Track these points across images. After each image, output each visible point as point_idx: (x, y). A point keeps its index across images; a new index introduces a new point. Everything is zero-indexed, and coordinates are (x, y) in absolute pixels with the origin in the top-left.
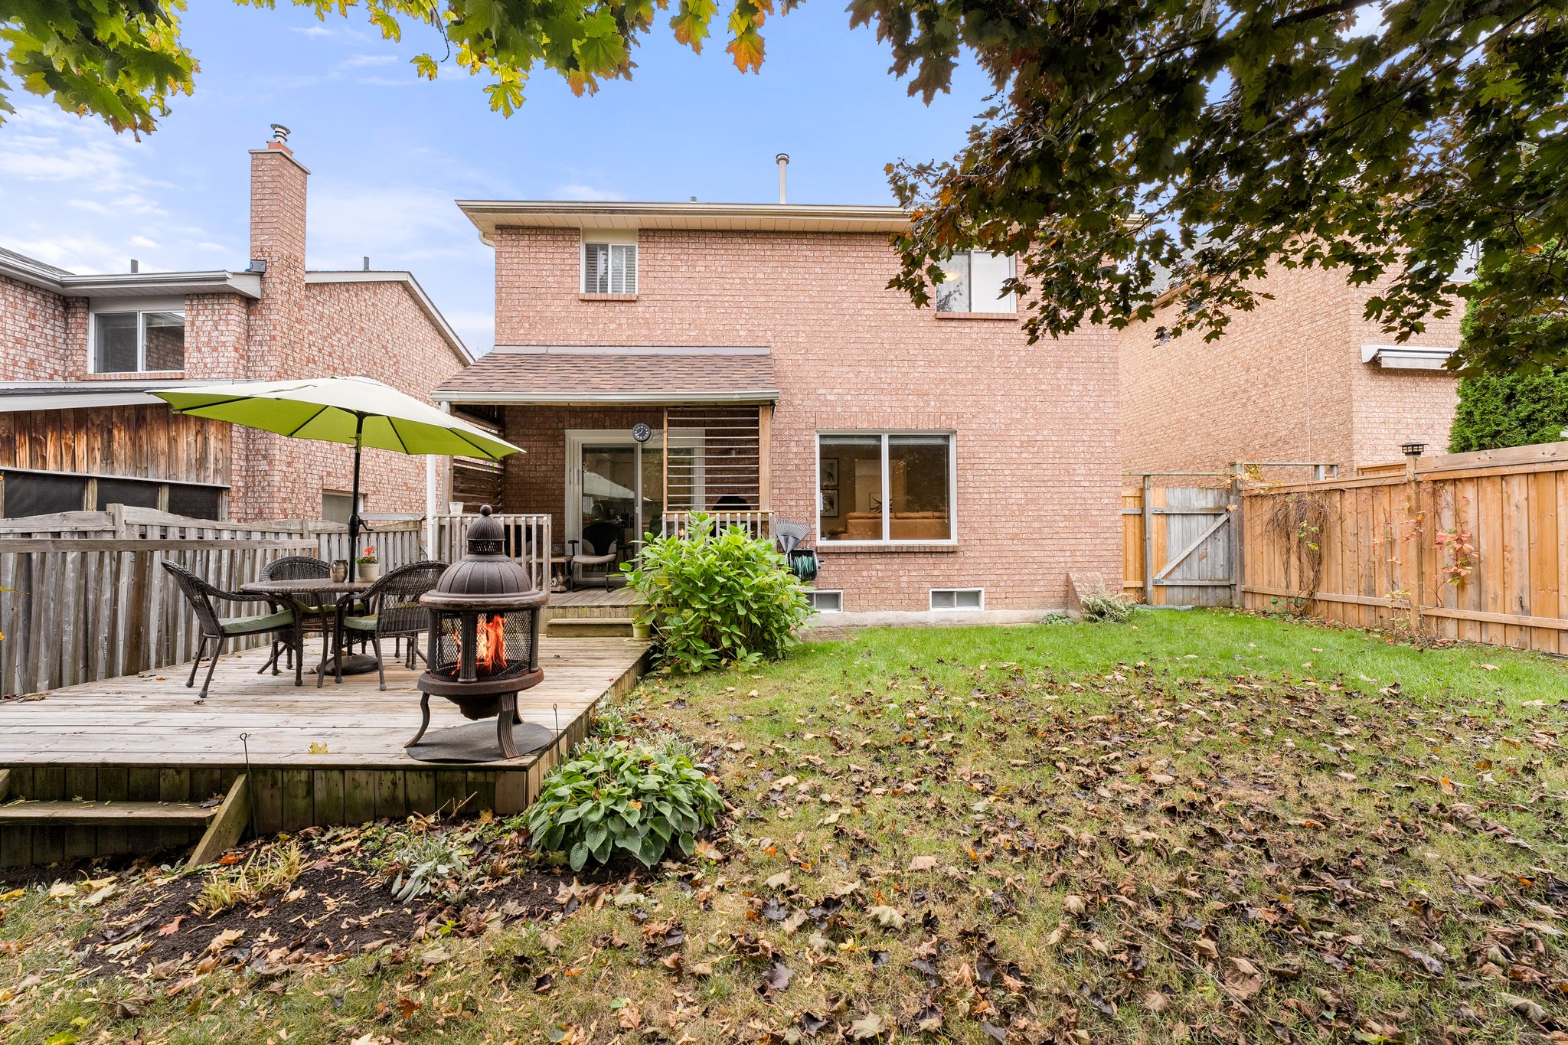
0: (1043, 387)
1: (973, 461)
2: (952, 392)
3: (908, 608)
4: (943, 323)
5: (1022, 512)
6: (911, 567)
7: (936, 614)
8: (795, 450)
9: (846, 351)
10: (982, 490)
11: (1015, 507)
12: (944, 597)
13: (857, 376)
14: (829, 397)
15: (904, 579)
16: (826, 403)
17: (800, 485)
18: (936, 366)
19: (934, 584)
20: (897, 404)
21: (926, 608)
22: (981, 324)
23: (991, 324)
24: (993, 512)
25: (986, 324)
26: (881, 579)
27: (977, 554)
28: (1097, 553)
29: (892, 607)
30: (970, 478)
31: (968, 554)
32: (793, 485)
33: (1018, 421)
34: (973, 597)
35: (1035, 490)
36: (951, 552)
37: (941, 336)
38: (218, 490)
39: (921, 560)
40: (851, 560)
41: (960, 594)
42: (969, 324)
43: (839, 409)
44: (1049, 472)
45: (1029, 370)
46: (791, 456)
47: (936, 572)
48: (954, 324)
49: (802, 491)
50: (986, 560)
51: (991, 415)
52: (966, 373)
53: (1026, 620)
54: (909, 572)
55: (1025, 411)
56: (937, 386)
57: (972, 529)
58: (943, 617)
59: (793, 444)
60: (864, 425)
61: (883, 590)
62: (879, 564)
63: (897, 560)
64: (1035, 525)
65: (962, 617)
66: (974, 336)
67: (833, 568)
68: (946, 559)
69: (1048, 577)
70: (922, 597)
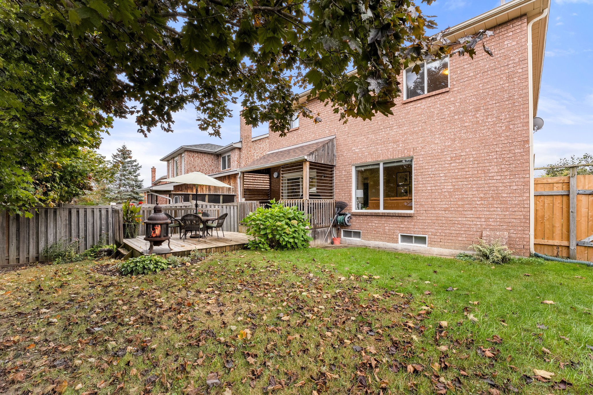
0: (466, 124)
1: (422, 171)
2: (410, 138)
3: (389, 241)
4: (406, 105)
5: (451, 196)
6: (390, 223)
7: (401, 245)
8: (344, 174)
9: (363, 130)
10: (427, 185)
11: (446, 194)
12: (407, 238)
13: (367, 140)
14: (356, 151)
15: (387, 228)
16: (355, 153)
17: (345, 187)
18: (403, 127)
19: (401, 231)
20: (384, 148)
21: (397, 242)
22: (427, 100)
23: (433, 98)
24: (433, 196)
25: (429, 99)
26: (377, 227)
27: (424, 218)
28: (506, 220)
29: (381, 240)
30: (420, 180)
31: (419, 218)
32: (343, 188)
33: (449, 146)
34: (422, 240)
35: (461, 183)
36: (410, 216)
37: (406, 111)
38: (234, 195)
39: (395, 220)
40: (364, 218)
41: (416, 237)
42: (420, 101)
43: (360, 155)
44: (471, 173)
45: (456, 117)
46: (343, 176)
47: (402, 226)
48: (412, 104)
49: (346, 190)
50: (429, 221)
51: (432, 146)
52: (418, 127)
53: (453, 255)
54: (389, 225)
55: (454, 140)
56: (403, 136)
57: (421, 205)
58: (405, 247)
59: (343, 171)
60: (370, 160)
61: (378, 232)
62: (376, 220)
63: (384, 219)
64: (460, 203)
65: (415, 248)
66: (423, 107)
67: (357, 221)
68: (407, 220)
69: (468, 233)
70: (395, 237)
